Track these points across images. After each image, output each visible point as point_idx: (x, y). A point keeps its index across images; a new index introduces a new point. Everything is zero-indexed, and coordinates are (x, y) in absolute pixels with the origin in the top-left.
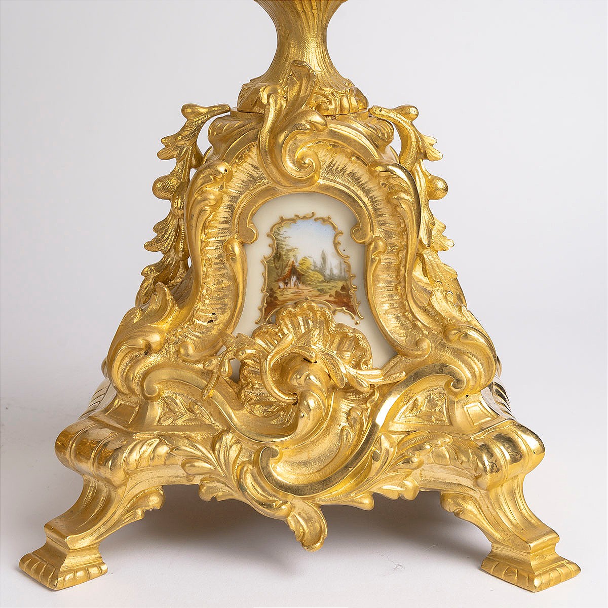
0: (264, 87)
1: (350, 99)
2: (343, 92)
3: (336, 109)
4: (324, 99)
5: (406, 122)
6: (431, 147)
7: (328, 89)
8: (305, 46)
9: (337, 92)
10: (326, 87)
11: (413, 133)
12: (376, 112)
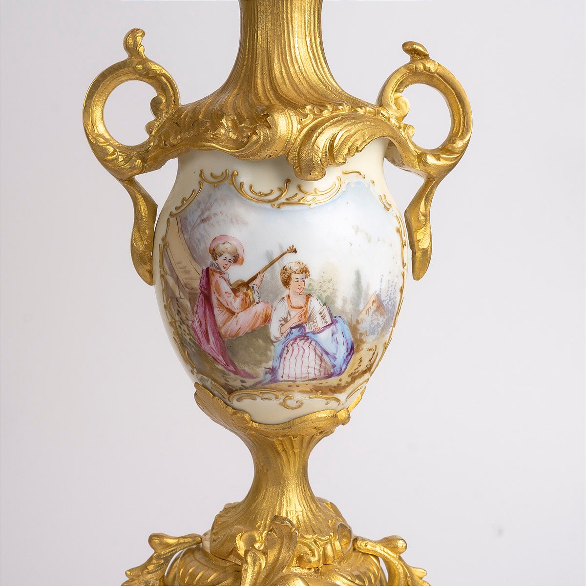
0: (240, 534)
1: (334, 544)
2: (327, 539)
3: (319, 561)
4: (307, 549)
5: (393, 557)
6: (420, 580)
7: (310, 536)
8: (285, 483)
9: (320, 540)
10: (308, 533)
11: (401, 568)
12: (361, 547)
